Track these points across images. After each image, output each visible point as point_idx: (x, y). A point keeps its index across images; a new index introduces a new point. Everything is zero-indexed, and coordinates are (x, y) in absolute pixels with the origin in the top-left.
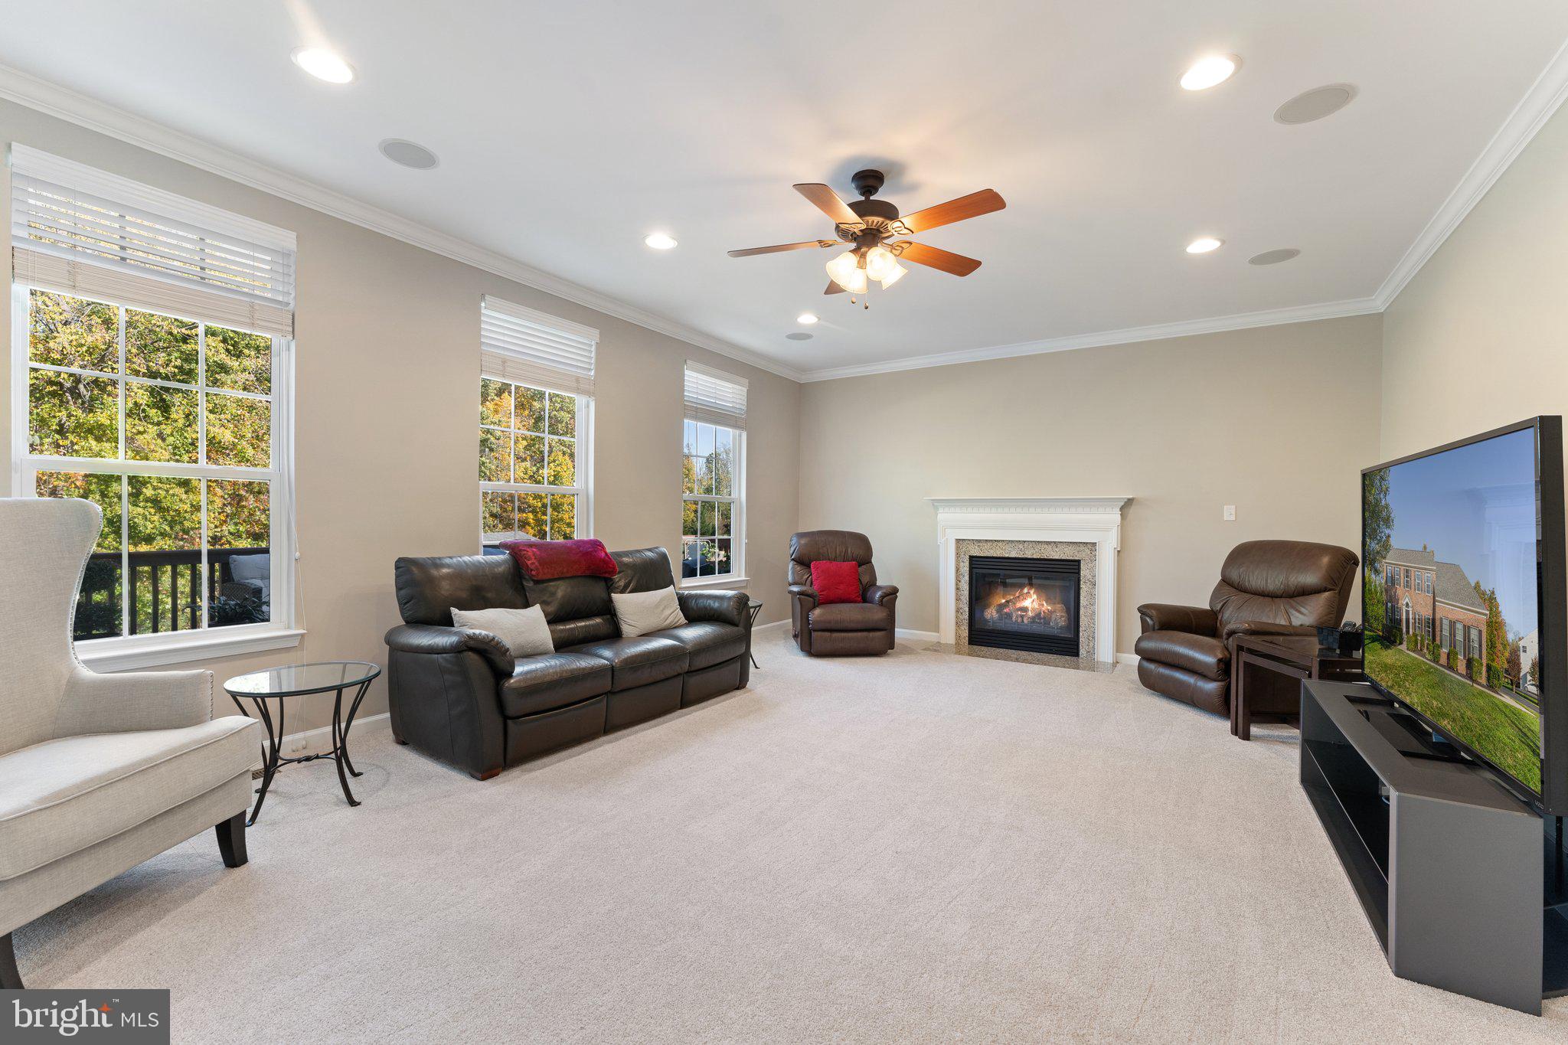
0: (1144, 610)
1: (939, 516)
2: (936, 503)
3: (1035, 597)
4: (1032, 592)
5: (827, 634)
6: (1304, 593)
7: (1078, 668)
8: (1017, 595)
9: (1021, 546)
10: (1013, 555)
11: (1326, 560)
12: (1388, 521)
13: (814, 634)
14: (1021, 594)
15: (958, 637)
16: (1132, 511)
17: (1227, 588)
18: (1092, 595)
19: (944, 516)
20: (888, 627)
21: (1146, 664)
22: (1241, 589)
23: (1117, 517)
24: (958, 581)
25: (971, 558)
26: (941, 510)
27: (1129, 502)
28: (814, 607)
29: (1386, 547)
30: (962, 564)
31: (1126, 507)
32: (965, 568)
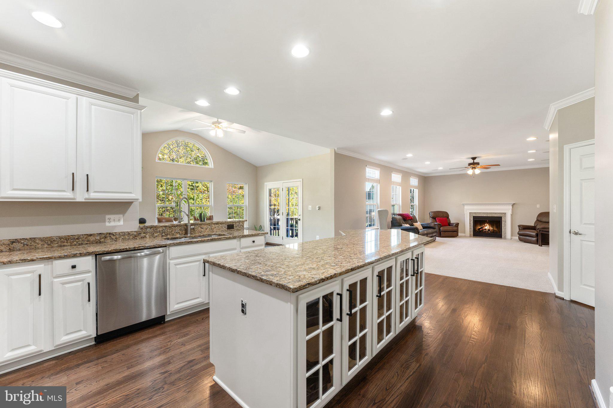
0: (519, 226)
1: (465, 207)
2: (464, 205)
4: (487, 225)
5: (444, 233)
7: (502, 239)
8: (484, 226)
9: (487, 214)
10: (485, 216)
13: (441, 233)
14: (485, 226)
15: (470, 235)
16: (515, 206)
17: (537, 221)
20: (457, 231)
21: (520, 236)
22: (541, 222)
23: (511, 207)
24: (470, 222)
25: (473, 217)
27: (514, 204)
28: (441, 227)
31: (513, 205)
32: (472, 219)
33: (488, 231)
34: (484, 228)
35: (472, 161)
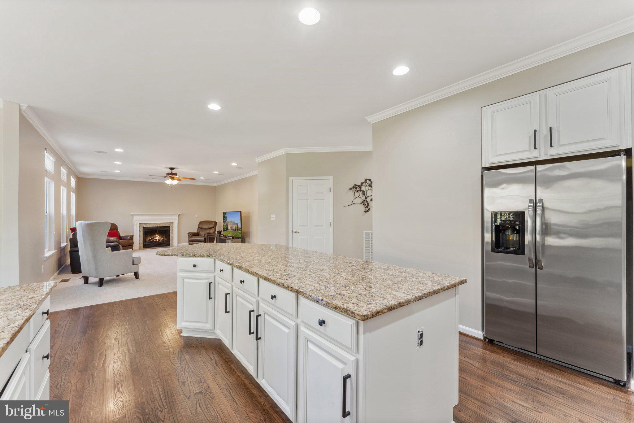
0: (188, 234)
1: (134, 218)
3: (159, 237)
4: (158, 235)
6: (211, 228)
7: (169, 247)
9: (156, 224)
10: (155, 226)
11: (214, 223)
12: (226, 218)
14: (155, 236)
15: (140, 247)
16: (181, 216)
17: (199, 229)
18: (173, 233)
19: (135, 218)
20: (132, 245)
21: (191, 242)
22: (202, 228)
23: (178, 217)
24: (140, 233)
25: (143, 228)
26: (134, 216)
27: (180, 214)
29: (226, 221)
30: (141, 229)
31: (179, 216)
32: (142, 230)
33: (158, 241)
34: (154, 239)
35: (170, 171)
